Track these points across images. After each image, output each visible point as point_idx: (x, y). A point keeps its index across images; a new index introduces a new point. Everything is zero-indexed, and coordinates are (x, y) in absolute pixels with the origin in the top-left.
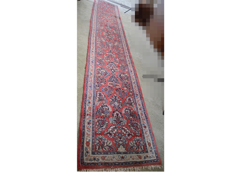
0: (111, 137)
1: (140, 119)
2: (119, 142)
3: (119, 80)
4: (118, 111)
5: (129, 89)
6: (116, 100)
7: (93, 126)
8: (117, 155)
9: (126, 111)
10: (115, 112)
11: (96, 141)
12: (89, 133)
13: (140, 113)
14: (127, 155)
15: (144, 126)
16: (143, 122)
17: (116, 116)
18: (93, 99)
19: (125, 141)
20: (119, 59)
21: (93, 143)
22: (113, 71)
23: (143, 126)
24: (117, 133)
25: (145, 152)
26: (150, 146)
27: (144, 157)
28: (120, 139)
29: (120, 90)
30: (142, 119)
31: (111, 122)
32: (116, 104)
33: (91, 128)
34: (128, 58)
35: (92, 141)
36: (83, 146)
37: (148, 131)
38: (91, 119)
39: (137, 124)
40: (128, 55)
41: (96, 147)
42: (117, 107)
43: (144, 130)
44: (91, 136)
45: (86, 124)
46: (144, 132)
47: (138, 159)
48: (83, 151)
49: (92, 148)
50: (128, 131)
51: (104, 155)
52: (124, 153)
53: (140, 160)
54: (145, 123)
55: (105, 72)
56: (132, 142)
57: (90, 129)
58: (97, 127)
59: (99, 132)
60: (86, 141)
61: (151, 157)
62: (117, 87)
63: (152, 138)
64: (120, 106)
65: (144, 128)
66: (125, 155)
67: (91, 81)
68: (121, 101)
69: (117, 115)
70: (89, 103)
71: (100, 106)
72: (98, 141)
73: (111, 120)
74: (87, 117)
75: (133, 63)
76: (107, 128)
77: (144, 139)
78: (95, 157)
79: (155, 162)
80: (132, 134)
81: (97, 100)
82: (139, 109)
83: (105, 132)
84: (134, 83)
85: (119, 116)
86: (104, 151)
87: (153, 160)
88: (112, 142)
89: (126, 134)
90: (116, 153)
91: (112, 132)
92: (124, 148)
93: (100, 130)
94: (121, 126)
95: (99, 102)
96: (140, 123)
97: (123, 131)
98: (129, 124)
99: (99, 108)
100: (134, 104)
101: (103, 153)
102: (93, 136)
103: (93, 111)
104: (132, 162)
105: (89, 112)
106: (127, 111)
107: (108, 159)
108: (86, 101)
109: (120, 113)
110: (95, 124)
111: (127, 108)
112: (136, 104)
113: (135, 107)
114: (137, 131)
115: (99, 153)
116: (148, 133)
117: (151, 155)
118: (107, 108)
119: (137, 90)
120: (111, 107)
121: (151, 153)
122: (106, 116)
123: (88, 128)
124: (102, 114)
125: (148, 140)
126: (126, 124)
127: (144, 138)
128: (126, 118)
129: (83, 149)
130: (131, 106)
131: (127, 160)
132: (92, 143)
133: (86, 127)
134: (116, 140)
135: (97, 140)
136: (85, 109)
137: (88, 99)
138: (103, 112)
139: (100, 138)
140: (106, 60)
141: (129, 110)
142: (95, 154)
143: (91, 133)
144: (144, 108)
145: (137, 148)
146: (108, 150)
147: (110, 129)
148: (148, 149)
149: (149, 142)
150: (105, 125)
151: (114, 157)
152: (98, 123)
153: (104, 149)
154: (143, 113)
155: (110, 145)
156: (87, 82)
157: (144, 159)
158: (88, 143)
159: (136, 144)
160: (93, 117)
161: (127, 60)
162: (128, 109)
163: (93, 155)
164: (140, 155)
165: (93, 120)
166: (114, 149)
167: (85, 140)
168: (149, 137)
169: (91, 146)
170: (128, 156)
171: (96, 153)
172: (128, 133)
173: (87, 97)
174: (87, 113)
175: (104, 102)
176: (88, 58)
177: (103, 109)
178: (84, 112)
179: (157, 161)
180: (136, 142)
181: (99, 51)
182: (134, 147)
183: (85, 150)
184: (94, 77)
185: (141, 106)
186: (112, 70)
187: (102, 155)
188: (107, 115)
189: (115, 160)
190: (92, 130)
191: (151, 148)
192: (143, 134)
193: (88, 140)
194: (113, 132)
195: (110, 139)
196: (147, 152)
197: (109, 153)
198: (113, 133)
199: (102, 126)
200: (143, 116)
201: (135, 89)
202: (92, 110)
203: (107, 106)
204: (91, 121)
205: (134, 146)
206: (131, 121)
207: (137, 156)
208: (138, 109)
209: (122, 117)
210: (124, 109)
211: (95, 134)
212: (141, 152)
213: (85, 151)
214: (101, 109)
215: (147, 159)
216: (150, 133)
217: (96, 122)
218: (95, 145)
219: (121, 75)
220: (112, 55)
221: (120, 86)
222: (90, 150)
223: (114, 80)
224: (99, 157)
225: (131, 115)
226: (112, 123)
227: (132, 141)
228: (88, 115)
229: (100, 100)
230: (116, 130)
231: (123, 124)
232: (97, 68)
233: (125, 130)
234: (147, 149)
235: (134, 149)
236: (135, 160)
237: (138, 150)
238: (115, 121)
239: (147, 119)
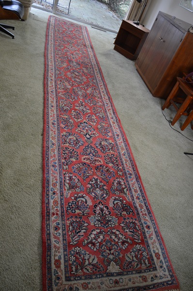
0: (95, 250)
1: (138, 214)
2: (109, 257)
3: (99, 151)
4: (103, 205)
5: (117, 165)
6: (97, 185)
7: (64, 232)
8: (107, 278)
9: (115, 203)
10: (97, 206)
11: (71, 258)
12: (58, 245)
13: (138, 205)
14: (123, 277)
15: (146, 227)
16: (144, 220)
17: (99, 213)
18: (60, 187)
19: (119, 254)
20: (96, 116)
21: (65, 261)
22: (88, 136)
23: (145, 225)
24: (104, 241)
25: (152, 270)
26: (159, 258)
27: (150, 278)
28: (110, 250)
29: (103, 168)
30: (143, 215)
31: (92, 224)
32: (98, 192)
33: (60, 236)
34: (110, 114)
35: (65, 258)
36: (50, 269)
37: (154, 233)
38: (60, 221)
39: (134, 223)
40: (110, 108)
41: (72, 268)
42: (99, 197)
43: (146, 233)
44: (62, 250)
45: (52, 231)
46: (147, 235)
47: (142, 282)
48: (51, 276)
49: (65, 270)
50: (120, 236)
51: (87, 281)
52: (119, 274)
53: (145, 284)
54: (148, 221)
55: (75, 139)
56: (129, 255)
57: (59, 239)
58: (70, 233)
59: (75, 243)
60: (54, 259)
61: (162, 278)
62: (97, 163)
63: (160, 245)
64: (105, 195)
65: (146, 230)
66: (120, 277)
67: (55, 157)
68: (105, 187)
69: (102, 210)
70: (54, 193)
71: (73, 198)
72: (75, 258)
73: (93, 220)
74: (53, 218)
75: (119, 120)
76: (87, 235)
77: (149, 248)
78: (71, 285)
79: (169, 284)
80: (129, 240)
81: (66, 188)
82: (135, 197)
83: (84, 241)
84: (125, 155)
85: (104, 212)
86: (84, 273)
87: (166, 282)
88: (97, 258)
89: (118, 242)
90: (105, 275)
91: (95, 240)
92: (117, 265)
93: (76, 238)
94: (109, 230)
95: (71, 192)
96: (140, 221)
97: (113, 237)
98: (122, 225)
99: (71, 201)
100: (127, 190)
101: (83, 278)
102: (65, 250)
103: (61, 207)
104: (132, 288)
105: (56, 208)
106: (117, 203)
107: (93, 286)
108: (49, 191)
109: (106, 207)
110: (67, 229)
111: (117, 198)
112: (130, 190)
113: (129, 194)
114: (136, 236)
115: (77, 277)
116: (154, 237)
117: (161, 274)
118: (84, 200)
119: (129, 167)
120: (91, 197)
121: (161, 270)
122: (83, 215)
123: (55, 237)
124: (77, 211)
125: (155, 249)
126: (117, 224)
127: (148, 246)
128: (116, 215)
129: (51, 273)
130: (122, 194)
131: (124, 286)
132: (65, 262)
133: (52, 235)
134: (104, 254)
135: (72, 257)
136: (47, 205)
137: (51, 187)
138: (78, 208)
139: (78, 251)
140: (76, 120)
141: (120, 201)
142: (71, 281)
143: (61, 245)
144: (144, 196)
145: (138, 264)
146: (92, 272)
147: (93, 236)
148: (156, 263)
149: (157, 251)
150: (83, 229)
151: (102, 283)
152: (71, 227)
153: (85, 270)
154: (143, 204)
155: (95, 262)
156: (48, 159)
157: (151, 281)
158: (58, 262)
159: (136, 256)
160: (62, 216)
161: (109, 117)
162: (117, 200)
163: (67, 283)
164: (145, 274)
165: (63, 222)
166: (101, 269)
167: (53, 257)
168: (156, 244)
169: (62, 266)
170: (125, 278)
171: (72, 279)
172: (121, 240)
173: (49, 185)
174: (52, 211)
175: (78, 190)
176: (46, 118)
177: (78, 202)
178: (47, 209)
179: (172, 283)
180: (136, 253)
181: (63, 105)
182: (133, 263)
183: (54, 275)
184: (58, 148)
185: (139, 192)
186: (86, 134)
187: (82, 282)
188: (85, 212)
189: (105, 287)
190: (63, 240)
191: (161, 262)
192: (146, 240)
193: (57, 258)
194: (96, 240)
195: (94, 253)
196: (155, 269)
197: (94, 277)
198: (97, 242)
199: (79, 232)
200: (143, 210)
201: (126, 164)
202: (59, 205)
203: (83, 197)
204: (59, 224)
205: (133, 260)
206: (124, 219)
207: (140, 277)
208: (133, 198)
209: (109, 214)
210: (112, 200)
211: (68, 246)
212: (145, 270)
213: (54, 277)
214: (74, 203)
215: (155, 281)
216: (157, 236)
217: (68, 225)
218: (70, 265)
219: (103, 144)
220: (85, 109)
221: (102, 162)
222: (62, 274)
223: (91, 151)
224: (78, 285)
225: (124, 208)
226: (95, 225)
227: (129, 253)
228: (53, 214)
229: (72, 187)
230: (101, 237)
231: (113, 226)
232: (62, 134)
233: (116, 236)
234: (154, 264)
235: (134, 265)
236: (137, 285)
237: (140, 268)
238: (98, 220)
239: (149, 213)
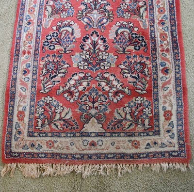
0: (72, 101)
1: (155, 49)
2: (90, 111)
4: (98, 36)
6: (95, 6)
7: (35, 77)
8: (80, 139)
9: (119, 32)
10: (87, 39)
11: (38, 110)
12: (24, 93)
14: (104, 139)
16: (163, 58)
17: (90, 49)
19: (105, 109)
21: (31, 113)
23: (162, 67)
24: (88, 90)
25: (151, 134)
26: (170, 119)
27: (146, 144)
28: (93, 103)
31: (75, 65)
32: (96, 16)
33: (29, 82)
35: (31, 110)
36: (11, 121)
37: (173, 81)
38: (31, 62)
39: (143, 64)
41: (38, 122)
42: (95, 24)
43: (159, 80)
44: (28, 100)
45: (19, 75)
46: (161, 84)
48: (12, 130)
49: (29, 124)
50: (115, 83)
51: (53, 139)
52: (98, 135)
54: (168, 61)
56: (121, 111)
57: (26, 85)
58: (42, 78)
59: (47, 91)
60: (18, 110)
61: (164, 146)
64: (105, 21)
66: (100, 138)
69: (94, 44)
70: (29, 23)
71: (55, 28)
72: (43, 110)
73: (77, 60)
74: (23, 58)
76: (64, 81)
77: (156, 102)
78: (33, 141)
80: (126, 90)
81: (47, 14)
83: (59, 89)
85: (97, 47)
86: (52, 130)
88: (72, 112)
89: (109, 92)
90: (78, 134)
91: (74, 88)
92: (98, 123)
93: (49, 85)
94: (99, 73)
95: (53, 18)
97: (103, 84)
98: (122, 67)
99: (51, 33)
100: (146, 9)
101: (50, 134)
102: (32, 100)
103: (36, 42)
104: (114, 154)
106: (122, 32)
107: (60, 146)
108: (23, 20)
109: (102, 39)
110: (39, 72)
115: (42, 133)
117: (165, 141)
118: (70, 30)
121: (167, 135)
122: (65, 52)
123: (22, 83)
124: (57, 48)
125: (167, 105)
126: (113, 66)
127: (157, 100)
128: (116, 52)
129: (12, 126)
130: (134, 18)
131: (102, 149)
132: (30, 115)
133: (18, 80)
134: (84, 107)
135: (40, 108)
136: (18, 41)
137: (26, 14)
138: (59, 43)
139: (48, 102)
141: (129, 28)
142: (34, 136)
143: (28, 94)
145: (131, 124)
146: (62, 129)
147: (72, 82)
148: (161, 126)
149: (169, 108)
150: (61, 73)
151: (72, 144)
152: (44, 70)
153: (53, 126)
154: (168, 33)
155: (68, 117)
157: (146, 148)
158: (21, 114)
159: (132, 114)
160: (35, 55)
162: (125, 27)
163: (29, 138)
164: (138, 139)
165: (36, 63)
166: (75, 126)
167: (16, 108)
169: (26, 119)
170: (107, 140)
171: (36, 134)
172: (115, 89)
173: (24, 10)
174: (23, 49)
175: (64, 15)
177: (62, 33)
179: (178, 156)
180: (134, 109)
182: (124, 122)
185: (167, 12)
187: (48, 139)
188: (68, 49)
189: (75, 148)
190: (32, 87)
191: (171, 124)
193: (21, 109)
194: (76, 87)
195: (69, 105)
196: (158, 133)
197: (63, 135)
198: (76, 90)
199: (55, 76)
200: (165, 42)
203: (70, 25)
204: (29, 67)
205: (125, 118)
206: (128, 58)
207: (129, 141)
208: (153, 23)
209: (106, 49)
211: (37, 94)
212: (141, 133)
213: (14, 131)
214: (55, 35)
215: (152, 150)
217: (42, 66)
218: (36, 118)
222: (25, 129)
224: (41, 143)
226: (78, 67)
227: (122, 108)
229: (55, 11)
230: (85, 84)
233: (108, 82)
234: (158, 126)
235: (125, 125)
237: (134, 129)
238: (85, 60)
